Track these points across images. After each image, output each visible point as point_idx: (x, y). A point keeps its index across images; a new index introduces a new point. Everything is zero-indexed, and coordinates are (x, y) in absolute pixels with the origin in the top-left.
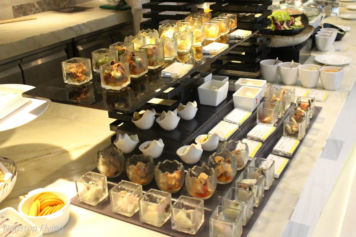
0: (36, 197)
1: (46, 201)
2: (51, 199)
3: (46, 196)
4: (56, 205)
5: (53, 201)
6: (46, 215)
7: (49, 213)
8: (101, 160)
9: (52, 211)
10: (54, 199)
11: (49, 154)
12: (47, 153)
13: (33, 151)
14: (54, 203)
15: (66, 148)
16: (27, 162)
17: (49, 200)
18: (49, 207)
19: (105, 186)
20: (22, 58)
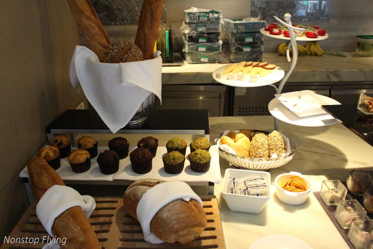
0: (292, 176)
1: (294, 182)
2: (298, 183)
3: (298, 179)
4: (299, 188)
5: (298, 185)
6: (288, 190)
7: (290, 190)
8: (350, 178)
9: (293, 190)
10: (301, 184)
11: (334, 156)
12: (332, 155)
13: (325, 149)
14: (299, 187)
15: (348, 157)
16: (315, 154)
17: (296, 183)
18: (294, 187)
19: (343, 197)
20: (333, 85)
